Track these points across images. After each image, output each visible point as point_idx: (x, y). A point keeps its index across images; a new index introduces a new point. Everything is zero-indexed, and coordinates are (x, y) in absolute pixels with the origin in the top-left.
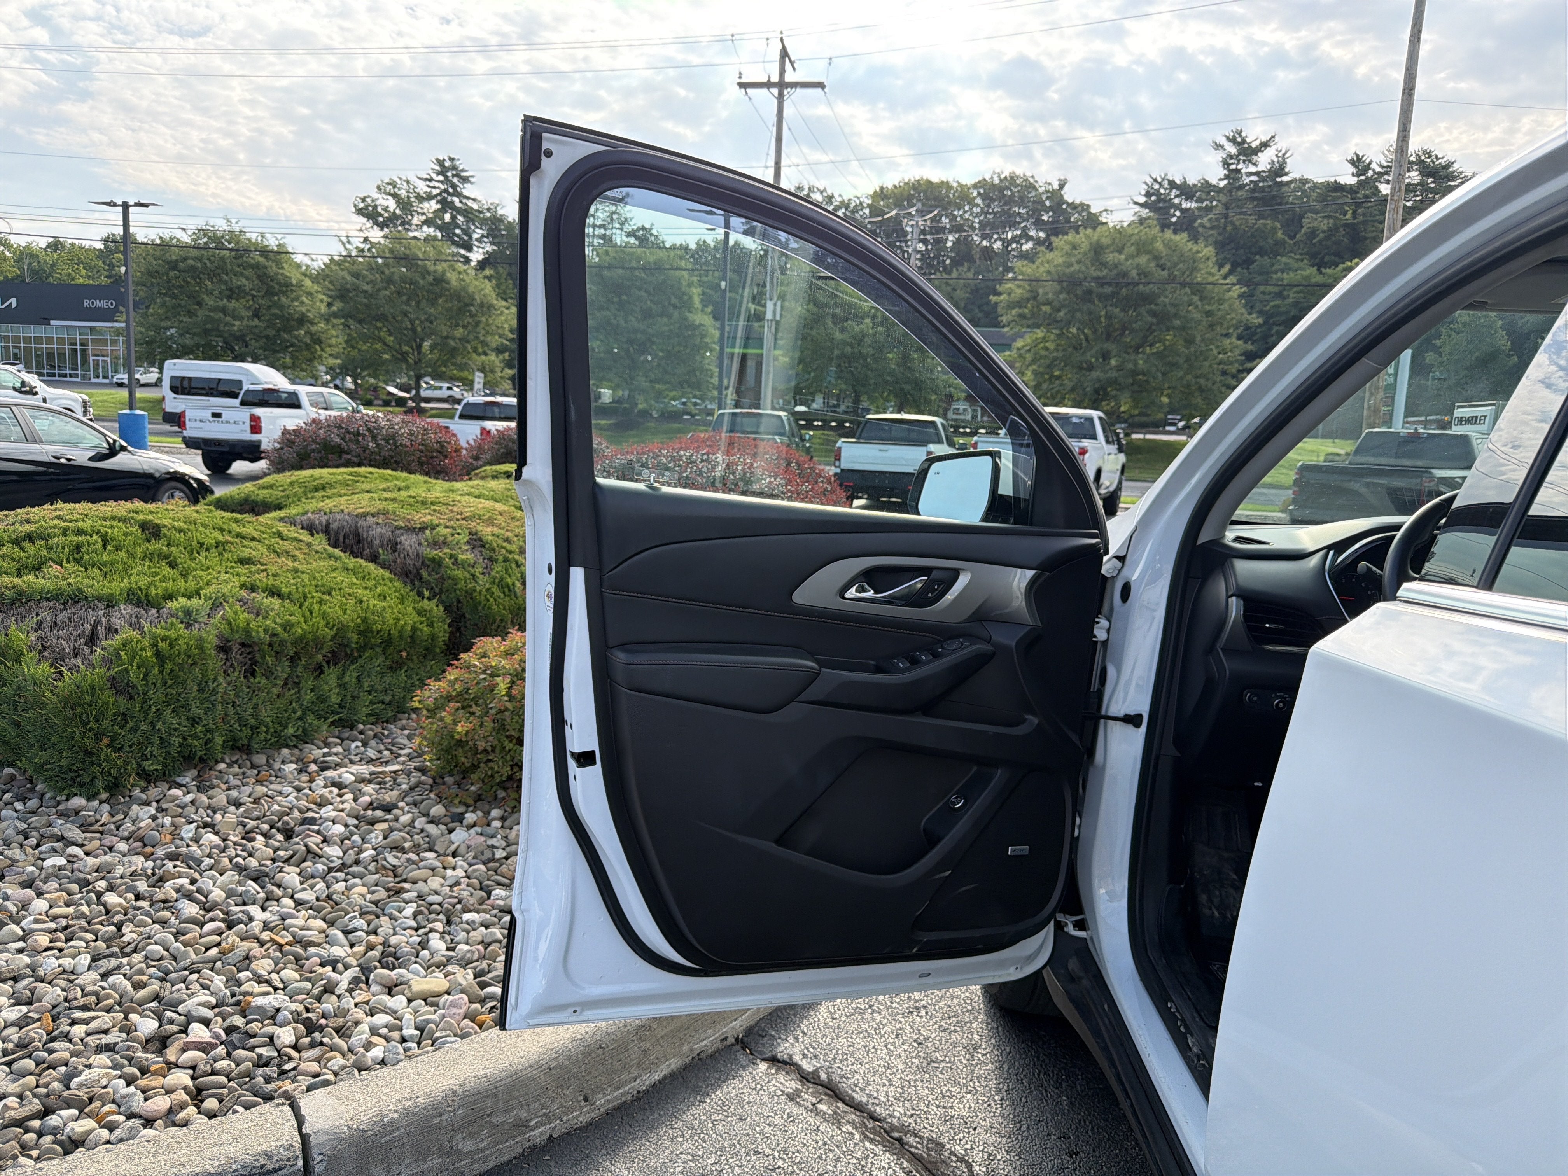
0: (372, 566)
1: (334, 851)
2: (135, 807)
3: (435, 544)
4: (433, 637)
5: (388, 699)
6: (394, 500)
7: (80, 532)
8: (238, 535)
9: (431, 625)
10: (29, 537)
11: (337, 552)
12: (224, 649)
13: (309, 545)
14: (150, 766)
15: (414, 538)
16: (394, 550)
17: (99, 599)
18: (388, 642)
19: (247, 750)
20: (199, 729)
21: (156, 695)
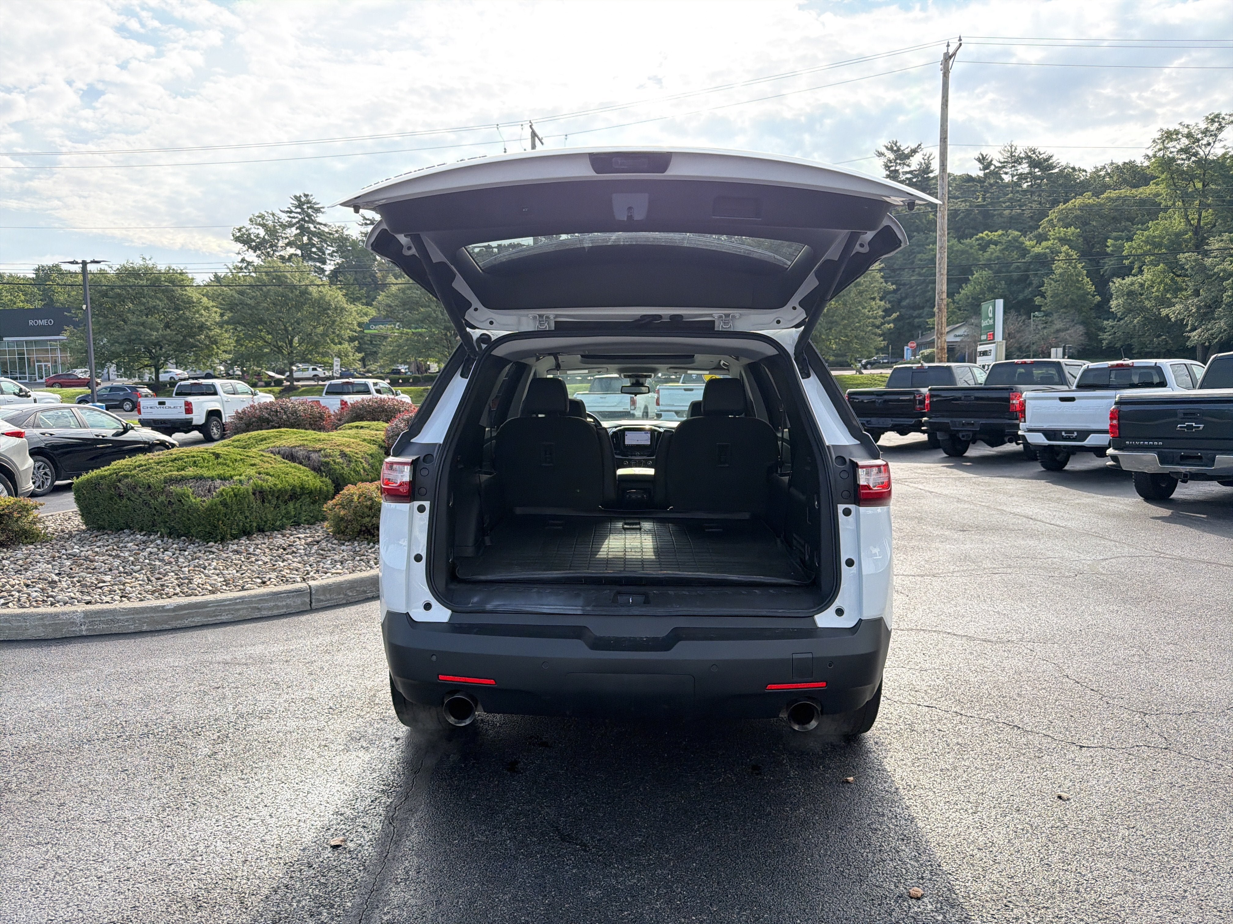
0: (301, 466)
1: (302, 551)
2: (230, 545)
3: (326, 456)
4: (328, 491)
5: (312, 515)
6: (306, 440)
7: (193, 457)
8: (247, 456)
9: (327, 486)
10: (175, 459)
11: (286, 461)
12: (254, 494)
13: (275, 459)
14: (234, 532)
15: (317, 455)
16: (309, 460)
17: (209, 478)
18: (311, 492)
19: (263, 531)
20: (248, 520)
21: (235, 507)
